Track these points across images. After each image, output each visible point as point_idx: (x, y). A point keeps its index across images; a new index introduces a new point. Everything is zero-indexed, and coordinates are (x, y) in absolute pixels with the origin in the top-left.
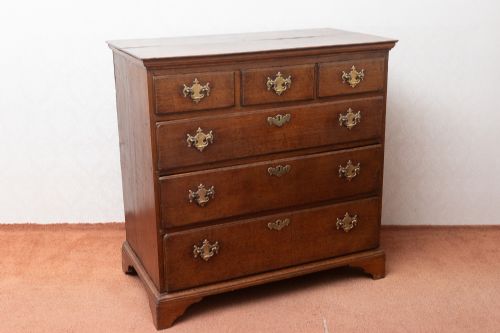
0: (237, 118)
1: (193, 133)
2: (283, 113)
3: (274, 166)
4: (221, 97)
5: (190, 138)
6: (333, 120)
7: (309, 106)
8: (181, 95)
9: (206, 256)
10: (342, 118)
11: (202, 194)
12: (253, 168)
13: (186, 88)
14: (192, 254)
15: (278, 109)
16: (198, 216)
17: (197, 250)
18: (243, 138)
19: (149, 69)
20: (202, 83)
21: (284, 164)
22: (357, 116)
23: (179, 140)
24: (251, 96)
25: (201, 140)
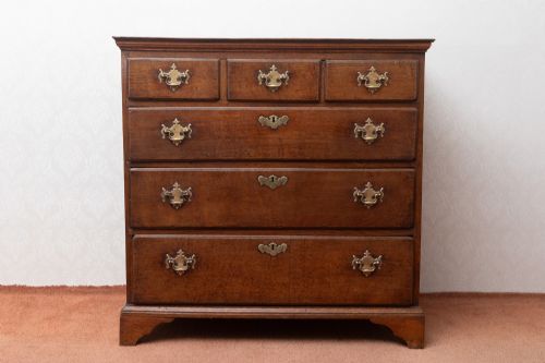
0: (221, 112)
1: (169, 124)
2: (279, 114)
3: (266, 174)
4: (202, 87)
5: (165, 129)
6: (345, 130)
7: (314, 108)
8: (156, 80)
9: (181, 268)
10: (357, 128)
11: (177, 194)
12: (240, 173)
13: (162, 74)
14: (163, 264)
15: (273, 108)
16: (171, 221)
17: (170, 259)
18: (227, 137)
19: (123, 49)
20: (180, 69)
21: (279, 175)
22: (379, 128)
23: (153, 129)
24: (238, 89)
25: (177, 132)
